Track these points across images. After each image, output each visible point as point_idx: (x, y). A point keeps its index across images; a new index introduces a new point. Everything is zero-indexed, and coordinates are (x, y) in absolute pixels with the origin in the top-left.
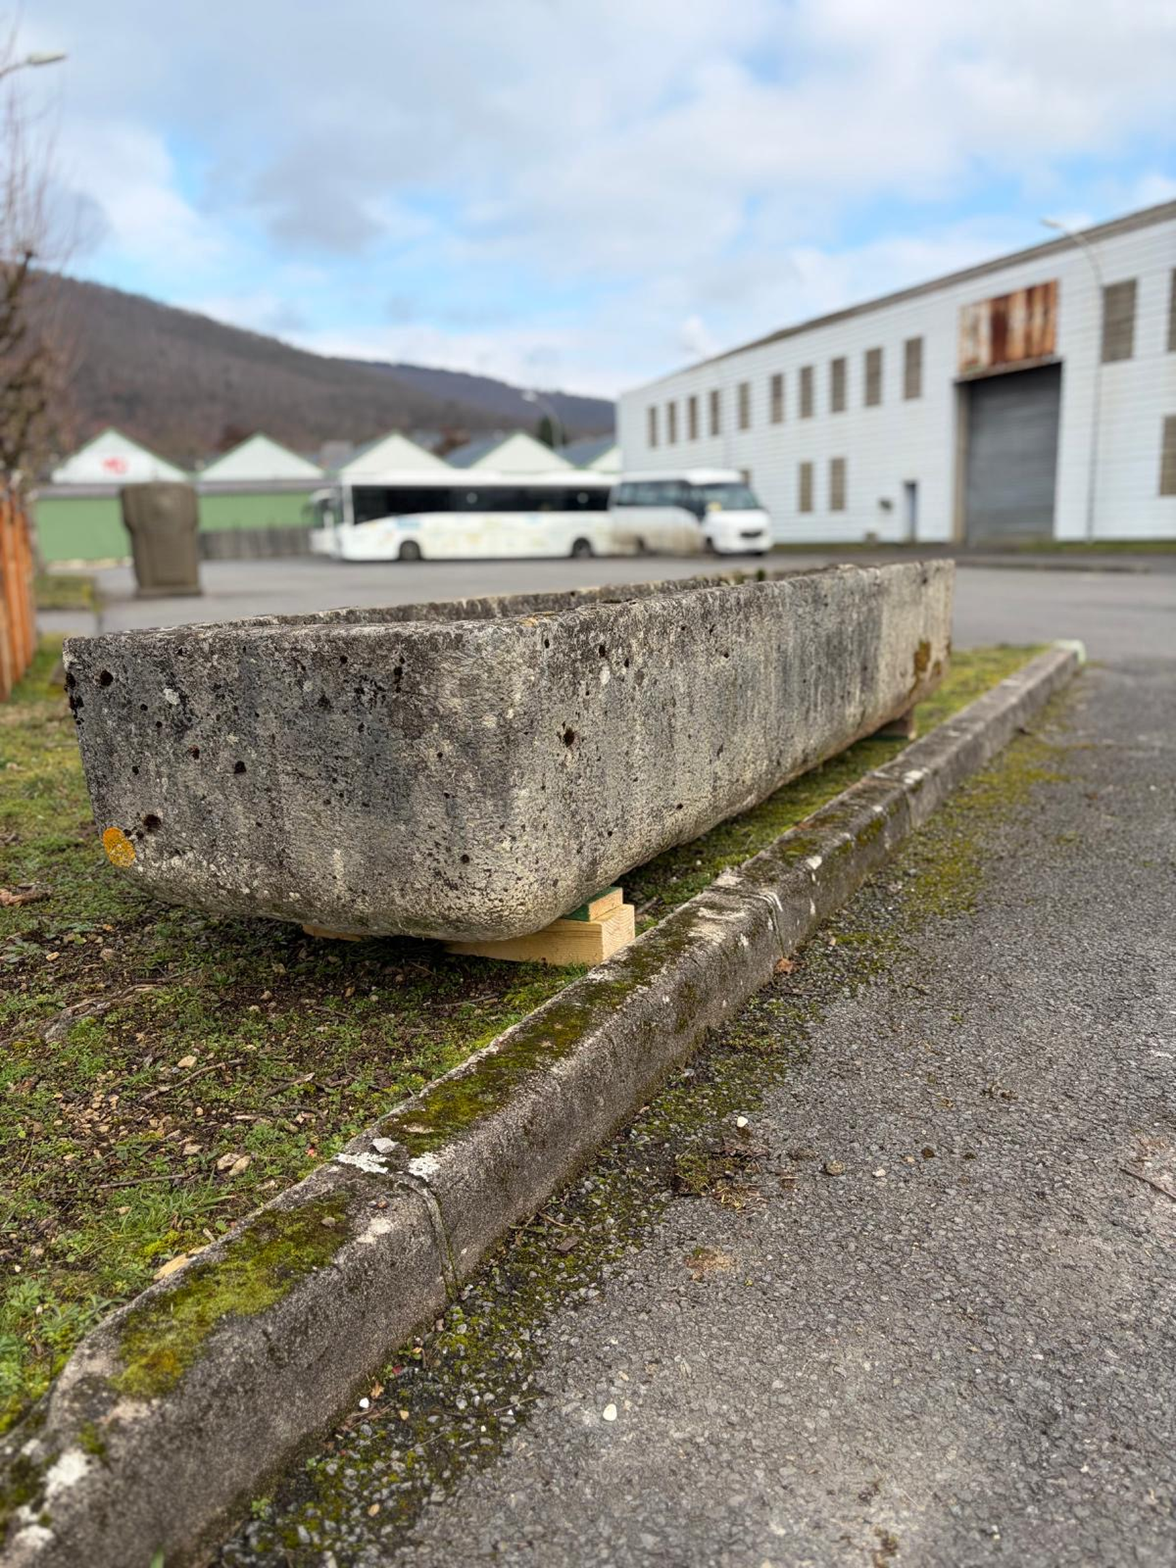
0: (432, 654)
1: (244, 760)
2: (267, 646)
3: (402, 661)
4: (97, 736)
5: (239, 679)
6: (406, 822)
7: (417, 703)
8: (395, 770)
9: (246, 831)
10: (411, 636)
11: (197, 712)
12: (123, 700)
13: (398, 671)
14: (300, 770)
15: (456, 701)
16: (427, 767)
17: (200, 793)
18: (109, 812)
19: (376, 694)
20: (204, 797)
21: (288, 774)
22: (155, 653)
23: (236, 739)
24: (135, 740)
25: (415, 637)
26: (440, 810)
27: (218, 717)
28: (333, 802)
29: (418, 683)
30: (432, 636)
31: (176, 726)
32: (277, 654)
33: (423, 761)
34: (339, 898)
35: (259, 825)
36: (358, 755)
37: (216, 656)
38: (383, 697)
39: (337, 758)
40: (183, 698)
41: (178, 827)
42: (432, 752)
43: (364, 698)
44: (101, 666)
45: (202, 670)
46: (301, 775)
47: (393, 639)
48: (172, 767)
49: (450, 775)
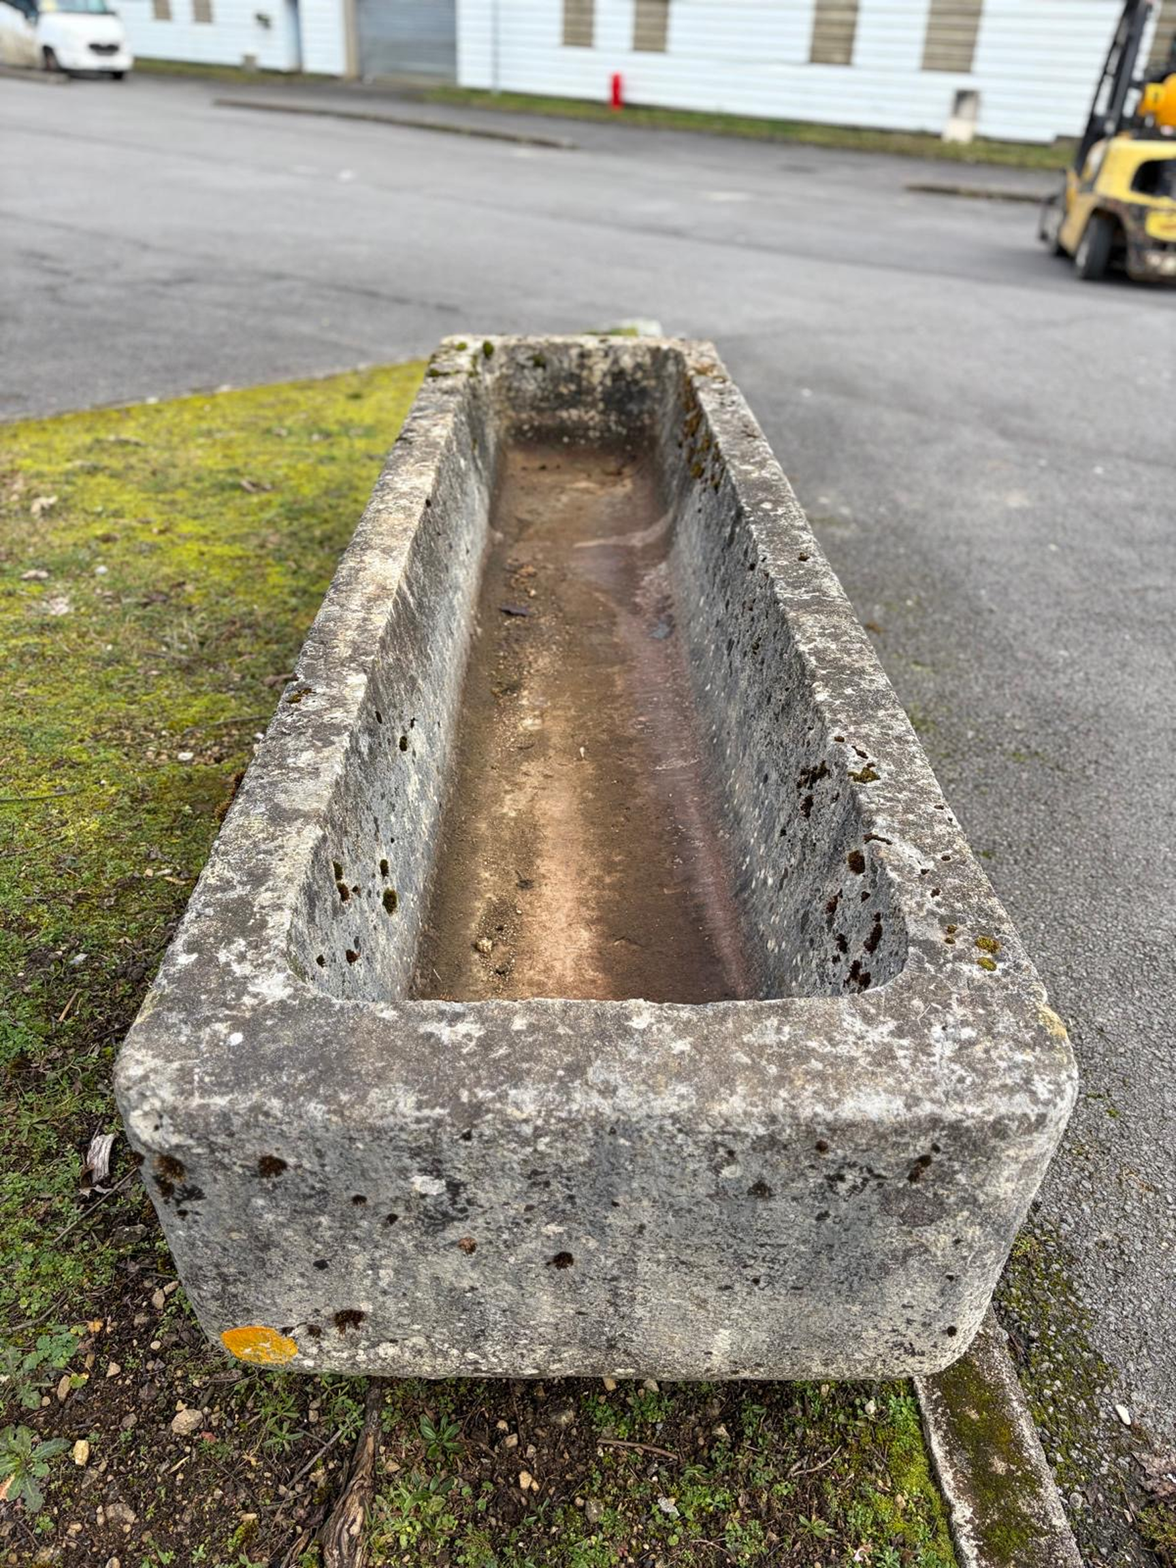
0: (993, 1142)
1: (570, 1250)
2: (661, 1128)
3: (936, 1149)
4: (231, 1230)
5: (589, 1164)
6: (863, 1303)
7: (941, 1192)
8: (869, 1256)
9: (552, 1320)
10: (961, 1121)
11: (482, 1202)
12: (307, 1191)
13: (925, 1161)
14: (683, 1258)
15: (1011, 1186)
16: (927, 1251)
17: (466, 1284)
18: (248, 1311)
19: (866, 1180)
20: (473, 1289)
21: (658, 1262)
22: (404, 1136)
23: (561, 1229)
24: (329, 1233)
25: (968, 1123)
26: (933, 1289)
27: (529, 1208)
28: (737, 1287)
29: (956, 1172)
30: (998, 1121)
31: (431, 1218)
32: (680, 1136)
33: (922, 1245)
34: (708, 1370)
35: (580, 1313)
36: (805, 1242)
37: (547, 1139)
38: (880, 1185)
39: (762, 1246)
40: (454, 1188)
41: (406, 1321)
42: (946, 1240)
43: (842, 1187)
44: (255, 1149)
45: (513, 1155)
46: (683, 1263)
47: (925, 1125)
48: (405, 1259)
49: (965, 1258)
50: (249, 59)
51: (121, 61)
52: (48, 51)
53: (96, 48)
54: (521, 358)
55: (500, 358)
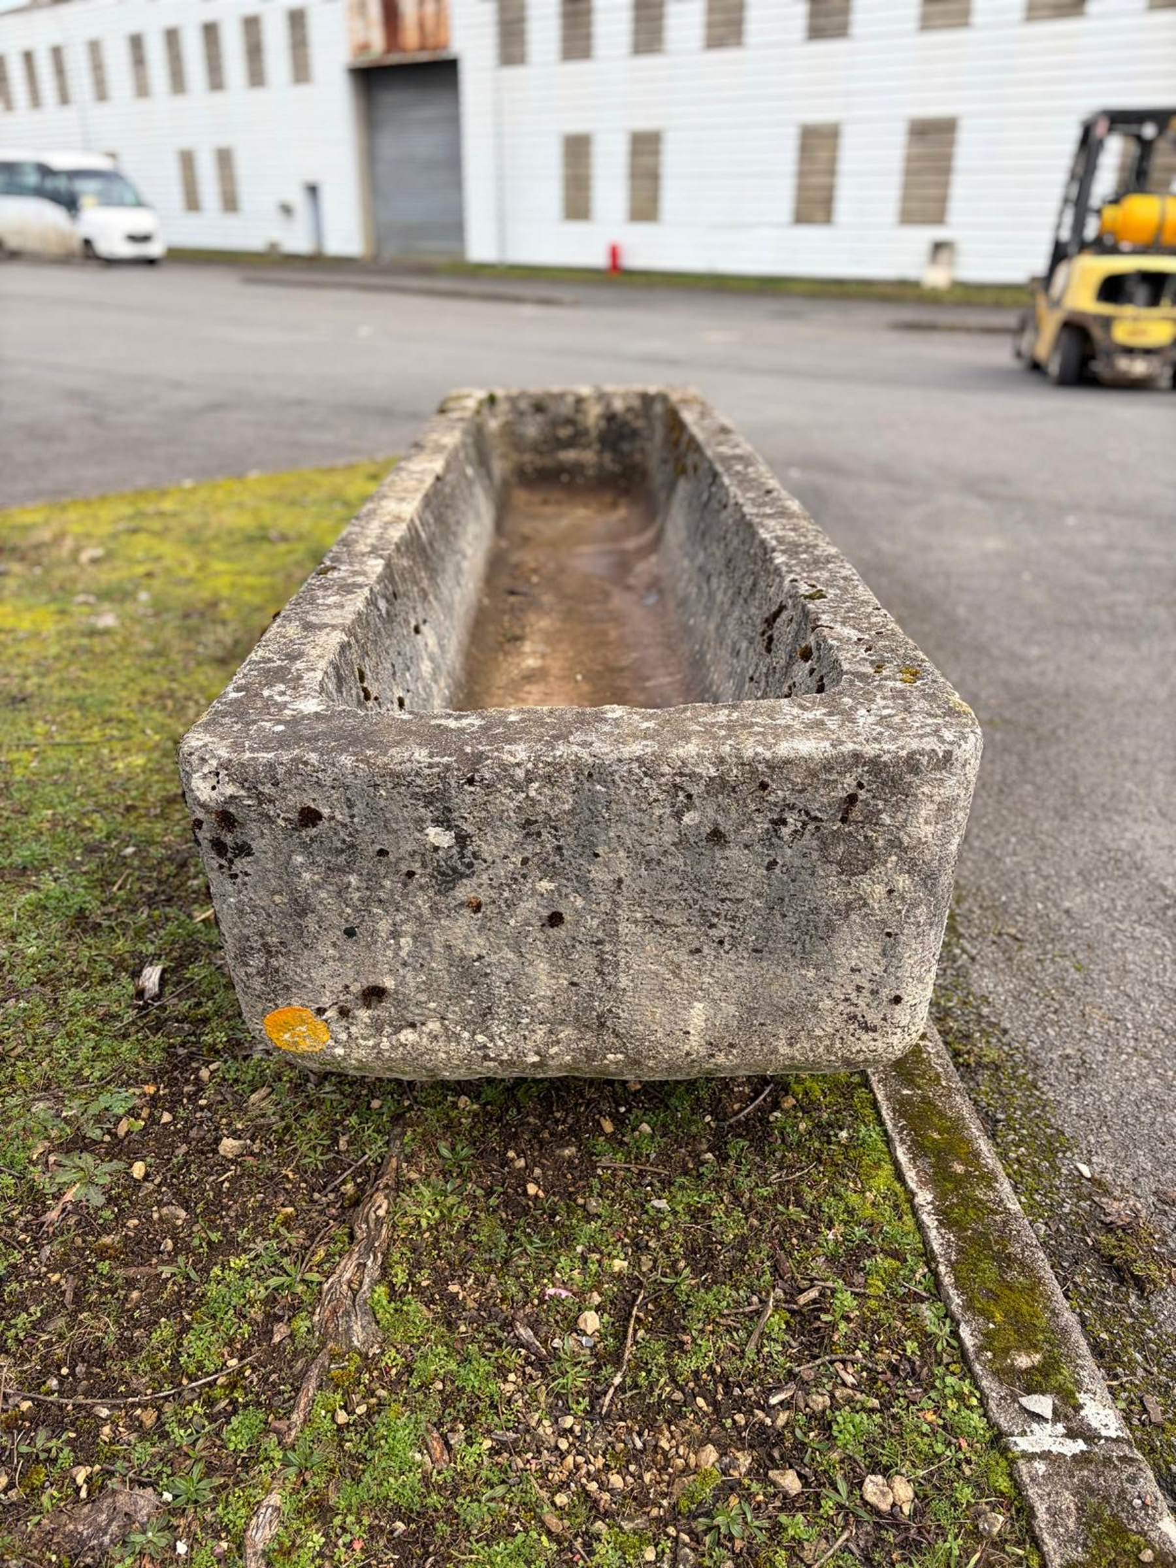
0: (909, 778)
1: (562, 910)
2: (630, 771)
3: (860, 786)
4: (274, 893)
5: (572, 812)
6: (817, 967)
7: (870, 834)
8: (815, 911)
9: (549, 993)
10: (879, 756)
11: (486, 855)
12: (339, 845)
13: (852, 799)
14: (657, 917)
15: (929, 829)
16: (865, 904)
17: (474, 952)
18: (287, 988)
19: (804, 824)
20: (480, 957)
21: (636, 922)
22: (419, 781)
23: (552, 886)
24: (357, 895)
25: (885, 758)
26: (874, 950)
27: (525, 861)
28: (706, 950)
29: (880, 812)
30: (911, 755)
31: (443, 874)
32: (646, 780)
33: (861, 898)
34: (688, 1054)
35: (573, 984)
36: (760, 895)
37: (536, 785)
38: (817, 828)
39: (723, 901)
40: (462, 839)
41: (423, 997)
42: (880, 890)
43: (785, 831)
44: (296, 800)
45: (507, 802)
46: (657, 922)
47: (849, 761)
48: (422, 924)
49: (899, 912)
50: (273, 246)
51: (154, 249)
52: (87, 243)
53: (134, 239)
54: (523, 405)
55: (503, 407)
